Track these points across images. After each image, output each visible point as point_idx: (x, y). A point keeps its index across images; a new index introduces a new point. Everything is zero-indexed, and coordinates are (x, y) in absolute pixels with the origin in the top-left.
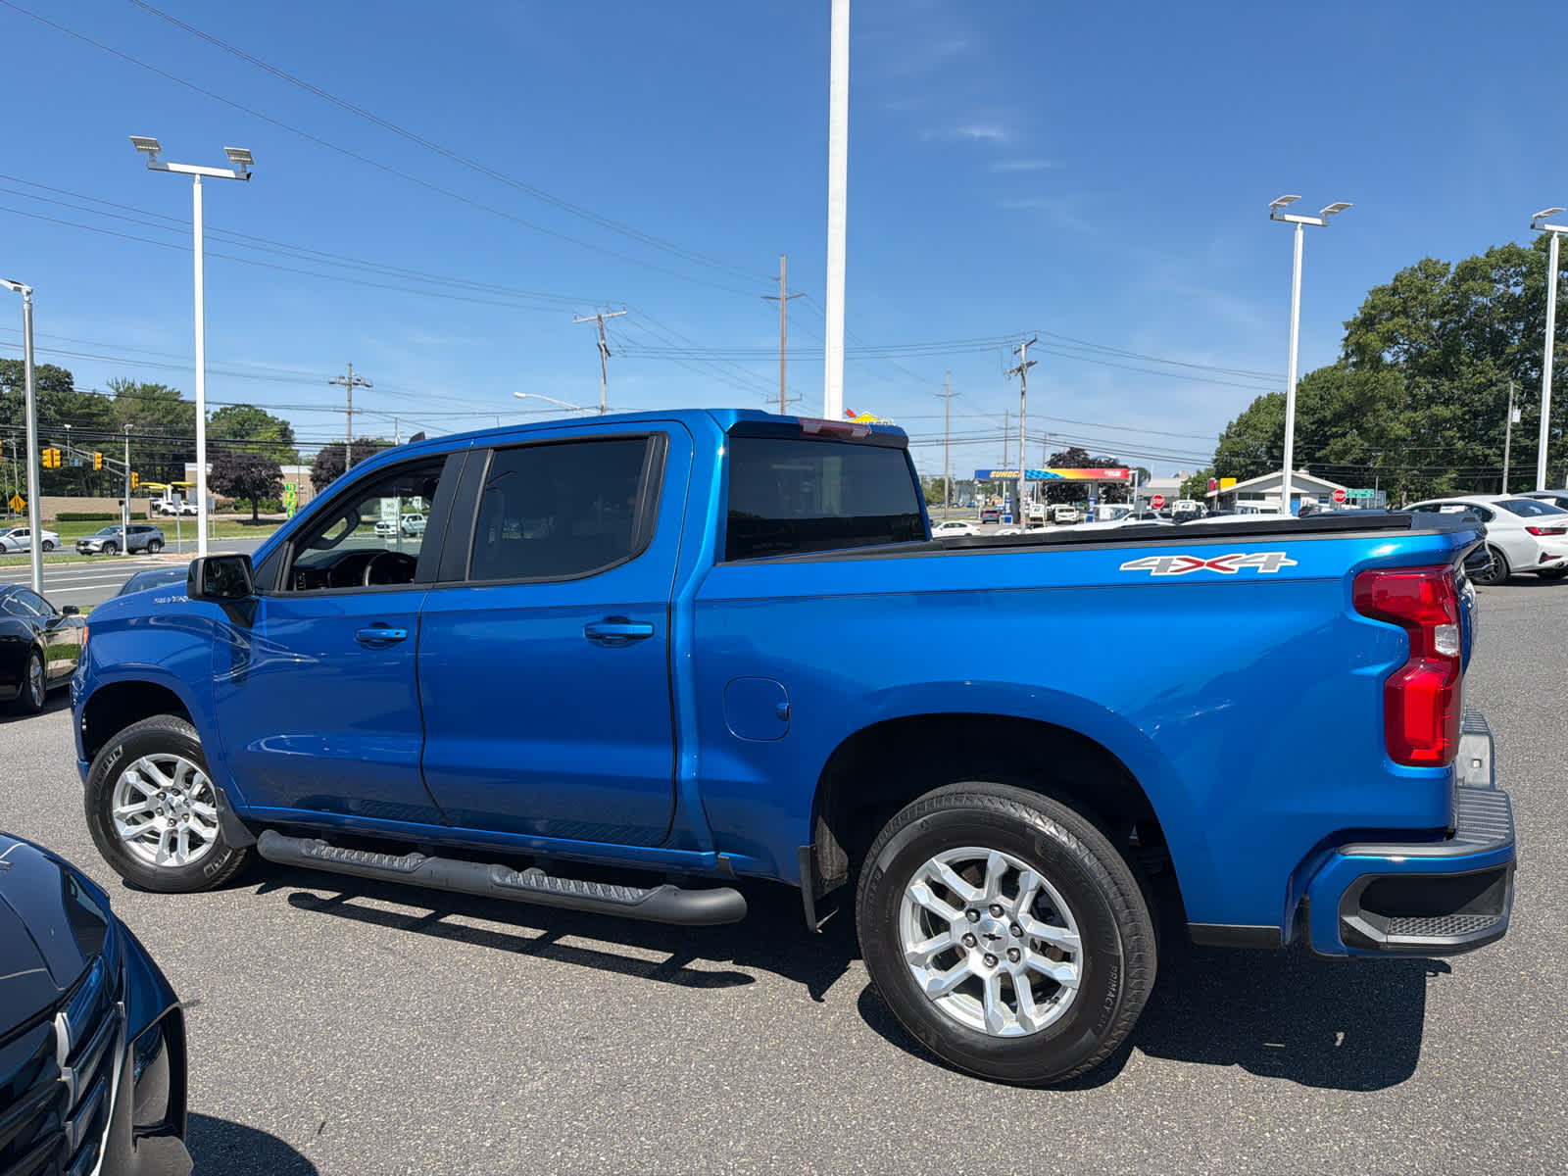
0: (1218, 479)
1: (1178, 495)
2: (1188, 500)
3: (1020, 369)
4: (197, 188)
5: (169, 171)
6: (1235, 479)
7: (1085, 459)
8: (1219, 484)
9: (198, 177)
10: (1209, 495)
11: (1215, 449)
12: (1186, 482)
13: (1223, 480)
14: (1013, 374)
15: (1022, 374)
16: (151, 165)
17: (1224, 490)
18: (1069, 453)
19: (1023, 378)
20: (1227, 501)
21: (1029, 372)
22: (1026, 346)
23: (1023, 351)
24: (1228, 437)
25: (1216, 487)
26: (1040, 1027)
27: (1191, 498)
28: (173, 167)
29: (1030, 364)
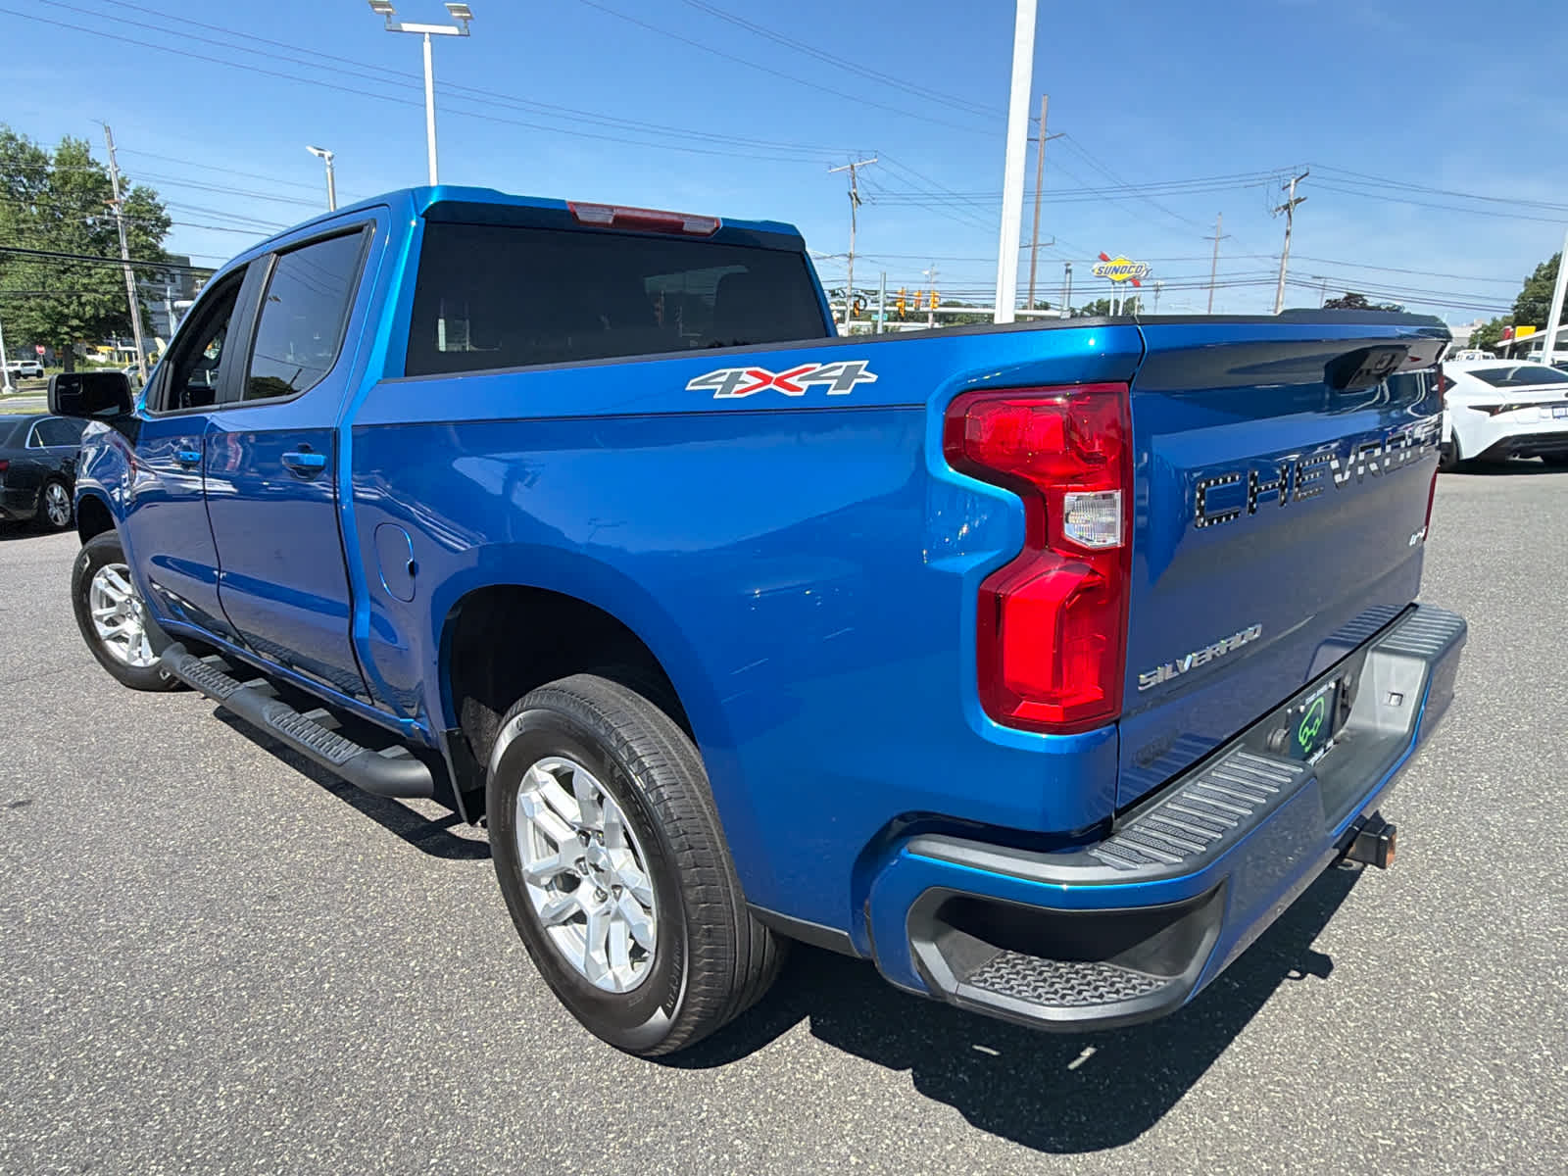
0: (1514, 327)
1: (1467, 345)
2: (1477, 350)
3: (1287, 207)
4: (427, 46)
5: (401, 31)
6: (1534, 328)
7: (1364, 306)
8: (1514, 332)
9: (427, 36)
10: (1500, 344)
11: (1518, 294)
12: (1477, 331)
13: (1518, 328)
14: (1278, 213)
15: (1289, 213)
16: (388, 27)
17: (1518, 339)
18: (1346, 298)
19: (1290, 216)
20: (1520, 350)
21: (1296, 210)
22: (1296, 181)
23: (1292, 188)
24: (1535, 280)
25: (1511, 336)
26: (627, 987)
27: (1480, 348)
28: (406, 27)
29: (1298, 201)
